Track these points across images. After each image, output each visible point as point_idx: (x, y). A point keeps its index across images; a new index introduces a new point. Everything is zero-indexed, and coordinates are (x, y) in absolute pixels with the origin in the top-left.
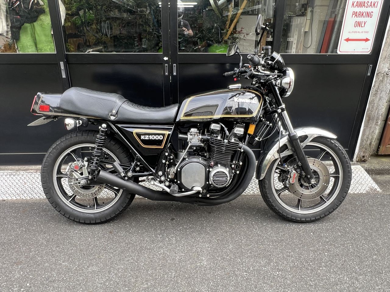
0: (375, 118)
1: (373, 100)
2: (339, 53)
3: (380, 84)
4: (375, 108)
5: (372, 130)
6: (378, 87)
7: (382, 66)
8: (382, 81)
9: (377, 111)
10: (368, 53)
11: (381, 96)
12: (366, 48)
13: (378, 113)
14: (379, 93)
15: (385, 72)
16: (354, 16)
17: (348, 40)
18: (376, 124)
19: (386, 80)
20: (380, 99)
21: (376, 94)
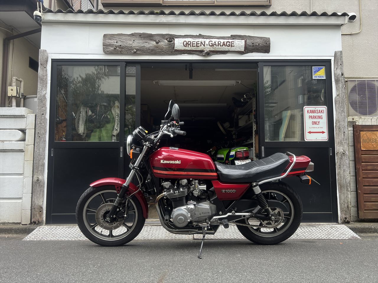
0: (345, 186)
1: (339, 173)
2: (306, 141)
3: (340, 160)
4: (342, 178)
5: (346, 195)
6: (340, 162)
7: (338, 148)
8: (341, 158)
9: (344, 180)
10: (327, 141)
11: (344, 168)
12: (324, 137)
13: (346, 181)
14: (342, 166)
15: (341, 152)
16: (310, 118)
17: (310, 132)
18: (347, 190)
19: (344, 157)
20: (344, 171)
21: (340, 168)
